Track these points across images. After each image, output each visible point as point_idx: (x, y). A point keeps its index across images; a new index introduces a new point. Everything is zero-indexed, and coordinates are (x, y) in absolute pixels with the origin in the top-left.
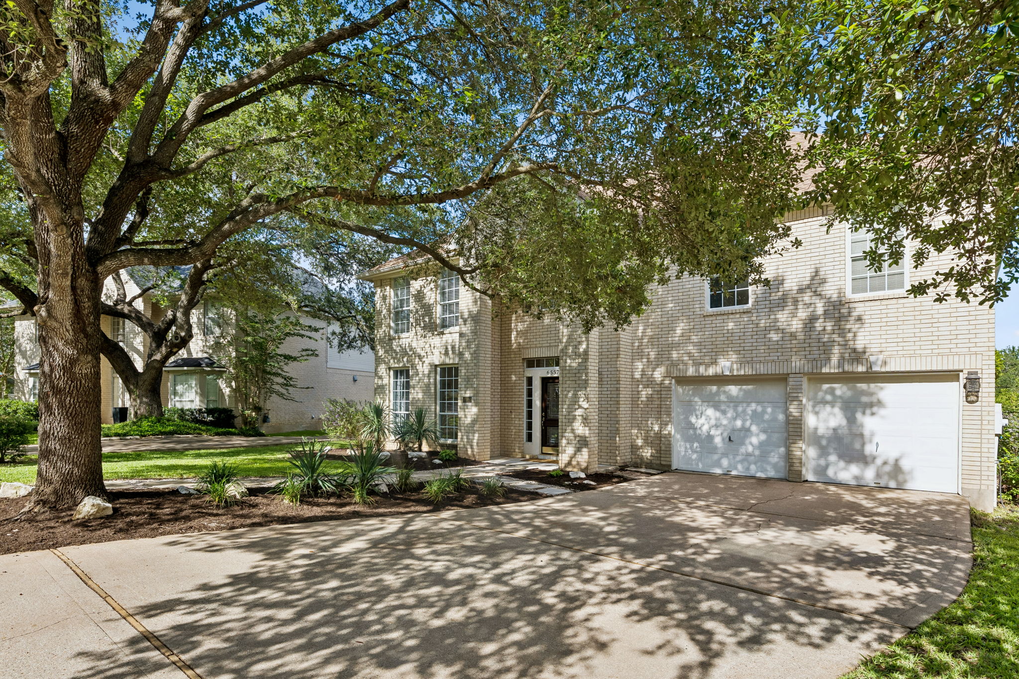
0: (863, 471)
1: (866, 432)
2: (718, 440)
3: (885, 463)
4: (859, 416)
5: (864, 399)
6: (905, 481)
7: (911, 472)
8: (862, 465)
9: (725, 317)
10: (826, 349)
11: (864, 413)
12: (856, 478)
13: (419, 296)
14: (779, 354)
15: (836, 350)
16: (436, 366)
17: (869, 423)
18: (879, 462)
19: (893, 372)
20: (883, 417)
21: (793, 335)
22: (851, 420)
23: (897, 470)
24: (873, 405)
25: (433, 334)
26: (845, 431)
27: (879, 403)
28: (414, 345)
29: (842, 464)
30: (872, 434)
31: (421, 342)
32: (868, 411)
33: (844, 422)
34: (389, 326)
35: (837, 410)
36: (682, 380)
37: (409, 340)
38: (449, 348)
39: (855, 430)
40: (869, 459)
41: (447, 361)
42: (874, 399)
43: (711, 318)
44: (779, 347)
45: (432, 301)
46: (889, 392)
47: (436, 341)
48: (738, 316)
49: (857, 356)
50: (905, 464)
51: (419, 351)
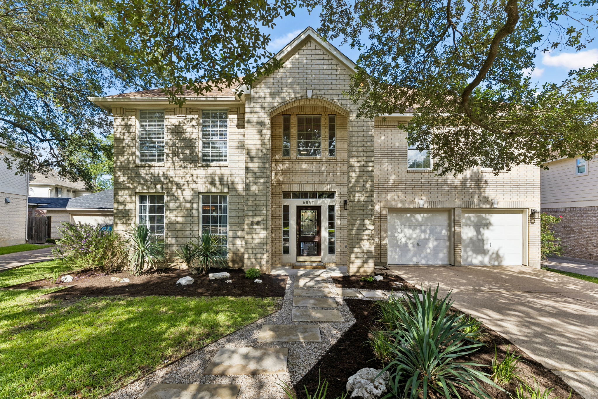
0: (483, 258)
1: (485, 238)
2: (410, 246)
3: (493, 253)
4: (481, 229)
5: (484, 222)
6: (501, 261)
7: (503, 257)
8: (483, 255)
9: (420, 174)
10: (472, 195)
11: (484, 228)
12: (481, 262)
13: (177, 131)
14: (449, 197)
15: (476, 197)
16: (199, 193)
17: (486, 233)
18: (490, 253)
19: (500, 208)
20: (492, 230)
21: (456, 187)
22: (478, 232)
23: (498, 256)
24: (488, 225)
25: (196, 166)
26: (475, 238)
27: (490, 224)
28: (171, 174)
29: (474, 255)
30: (488, 240)
31: (181, 172)
32: (486, 228)
33: (475, 233)
34: (133, 154)
35: (472, 228)
36: (393, 210)
37: (165, 169)
38: (217, 178)
39: (480, 237)
40: (486, 251)
41: (214, 190)
42: (488, 222)
43: (411, 174)
44: (449, 193)
45: (194, 136)
46: (494, 218)
47: (201, 172)
48: (427, 174)
49: (486, 200)
50: (501, 253)
51: (177, 180)
